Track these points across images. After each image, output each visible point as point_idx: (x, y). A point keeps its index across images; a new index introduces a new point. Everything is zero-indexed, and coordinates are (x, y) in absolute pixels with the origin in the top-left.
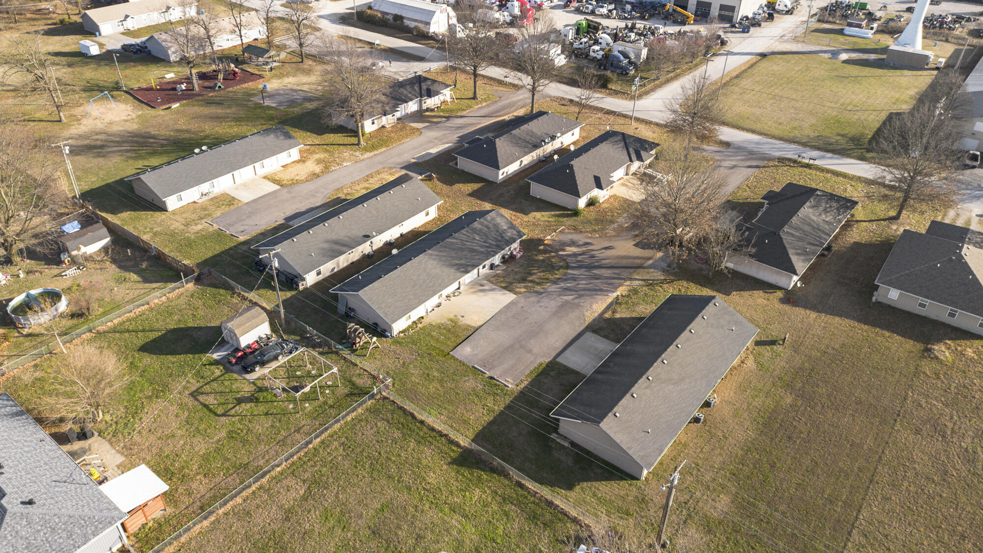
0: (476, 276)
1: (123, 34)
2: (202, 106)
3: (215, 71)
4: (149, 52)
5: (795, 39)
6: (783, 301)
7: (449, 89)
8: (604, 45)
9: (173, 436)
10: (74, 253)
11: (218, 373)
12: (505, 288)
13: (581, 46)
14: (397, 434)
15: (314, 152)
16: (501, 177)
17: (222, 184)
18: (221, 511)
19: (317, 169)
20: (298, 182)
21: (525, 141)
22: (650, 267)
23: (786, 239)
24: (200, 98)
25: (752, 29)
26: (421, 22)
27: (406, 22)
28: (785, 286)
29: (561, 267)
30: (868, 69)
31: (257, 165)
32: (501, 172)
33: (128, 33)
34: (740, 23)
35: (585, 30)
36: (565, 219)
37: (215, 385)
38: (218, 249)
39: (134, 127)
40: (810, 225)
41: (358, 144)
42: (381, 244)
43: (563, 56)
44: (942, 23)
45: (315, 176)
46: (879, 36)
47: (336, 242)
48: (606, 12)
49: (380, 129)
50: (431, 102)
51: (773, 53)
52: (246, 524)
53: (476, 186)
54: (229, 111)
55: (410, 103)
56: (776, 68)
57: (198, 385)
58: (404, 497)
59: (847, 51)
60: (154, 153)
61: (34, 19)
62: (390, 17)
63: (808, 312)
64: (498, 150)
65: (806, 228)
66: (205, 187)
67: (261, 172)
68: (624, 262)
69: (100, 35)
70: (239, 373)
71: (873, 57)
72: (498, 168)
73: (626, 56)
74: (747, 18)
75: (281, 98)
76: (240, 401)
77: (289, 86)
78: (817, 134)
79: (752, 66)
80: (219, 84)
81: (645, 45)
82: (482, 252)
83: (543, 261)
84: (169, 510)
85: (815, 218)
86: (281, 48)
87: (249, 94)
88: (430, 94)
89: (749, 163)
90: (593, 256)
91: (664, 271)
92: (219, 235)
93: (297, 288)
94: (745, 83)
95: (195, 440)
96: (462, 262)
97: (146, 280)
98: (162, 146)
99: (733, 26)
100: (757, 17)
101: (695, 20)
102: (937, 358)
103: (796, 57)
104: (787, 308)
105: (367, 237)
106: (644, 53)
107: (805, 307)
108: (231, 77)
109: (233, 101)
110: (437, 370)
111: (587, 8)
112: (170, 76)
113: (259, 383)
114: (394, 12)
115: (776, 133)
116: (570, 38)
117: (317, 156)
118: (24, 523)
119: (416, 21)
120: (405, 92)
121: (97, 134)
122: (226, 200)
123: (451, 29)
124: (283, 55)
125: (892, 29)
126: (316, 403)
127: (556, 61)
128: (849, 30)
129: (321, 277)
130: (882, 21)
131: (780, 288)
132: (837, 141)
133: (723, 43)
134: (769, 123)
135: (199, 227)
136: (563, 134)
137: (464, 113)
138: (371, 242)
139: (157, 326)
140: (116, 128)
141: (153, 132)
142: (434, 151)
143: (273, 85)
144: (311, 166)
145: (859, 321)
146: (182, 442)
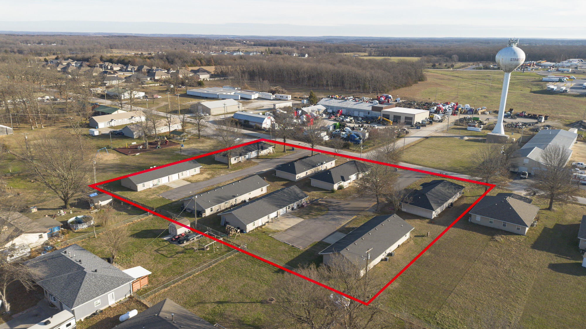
0: (285, 212)
1: (109, 128)
2: (151, 154)
3: (156, 141)
4: (123, 134)
5: (443, 132)
6: (428, 223)
7: (272, 147)
8: (347, 132)
9: (148, 264)
10: (96, 204)
11: (166, 244)
12: (299, 217)
13: (336, 133)
14: (250, 263)
15: (207, 171)
16: (297, 179)
17: (164, 181)
18: (172, 286)
19: (209, 177)
20: (199, 181)
21: (308, 164)
22: (367, 211)
23: (429, 197)
24: (149, 151)
25: (421, 128)
26: (258, 123)
27: (250, 123)
28: (430, 218)
29: (325, 210)
30: (478, 143)
31: (180, 173)
32: (297, 176)
33: (112, 127)
34: (416, 125)
35: (339, 127)
36: (328, 194)
37: (166, 248)
38: (163, 204)
39: (118, 162)
40: (441, 193)
41: (228, 168)
42: (240, 202)
43: (327, 136)
44: (516, 126)
45: (207, 179)
46: (484, 131)
47: (220, 198)
48: (349, 121)
49: (238, 163)
50: (264, 152)
51: (432, 137)
52: (184, 290)
53: (285, 182)
54: (164, 156)
55: (253, 152)
56: (433, 142)
57: (158, 248)
58: (253, 282)
59: (467, 136)
60: (129, 171)
61: (63, 122)
62: (243, 121)
63: (440, 226)
64: (296, 167)
65: (439, 194)
66: (155, 181)
67: (181, 177)
68: (355, 209)
69: (98, 128)
70: (176, 244)
71: (481, 138)
72: (296, 174)
73: (358, 136)
74: (419, 123)
75: (189, 152)
76: (177, 253)
77: (193, 147)
78: (450, 166)
79: (421, 141)
80: (158, 146)
81: (367, 132)
82: (288, 201)
83: (317, 208)
84: (149, 286)
85: (443, 191)
86: (189, 133)
87: (173, 151)
88: (263, 148)
89: (416, 176)
90: (339, 207)
91: (374, 212)
92: (163, 199)
93: (201, 217)
94: (416, 148)
95: (158, 265)
96: (279, 204)
97: (130, 214)
98: (132, 169)
99: (413, 126)
100: (424, 122)
101: (393, 123)
102: (497, 241)
103: (443, 138)
104: (430, 225)
105: (234, 197)
106: (367, 135)
107: (439, 224)
108: (164, 143)
109: (166, 153)
110: (267, 244)
111: (340, 119)
112: (134, 143)
113: (186, 247)
114: (244, 119)
115: (431, 165)
116: (331, 130)
117: (208, 172)
118: (94, 277)
119: (255, 122)
120: (251, 147)
121: (100, 164)
122: (165, 188)
123: (273, 125)
124: (189, 136)
125: (490, 128)
126: (212, 254)
127: (324, 138)
128: (469, 128)
129: (212, 212)
130: (487, 125)
131: (428, 219)
132: (460, 169)
133: (407, 133)
134: (428, 162)
135: (153, 197)
136: (327, 162)
137: (279, 157)
138: (236, 200)
139: (137, 229)
140: (109, 162)
141: (127, 164)
142: (265, 170)
143: (185, 147)
144: (205, 175)
145: (463, 229)
146: (153, 265)
